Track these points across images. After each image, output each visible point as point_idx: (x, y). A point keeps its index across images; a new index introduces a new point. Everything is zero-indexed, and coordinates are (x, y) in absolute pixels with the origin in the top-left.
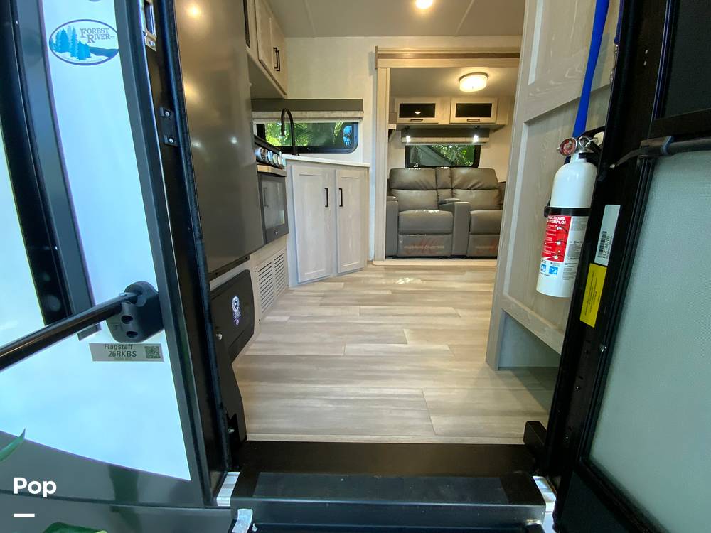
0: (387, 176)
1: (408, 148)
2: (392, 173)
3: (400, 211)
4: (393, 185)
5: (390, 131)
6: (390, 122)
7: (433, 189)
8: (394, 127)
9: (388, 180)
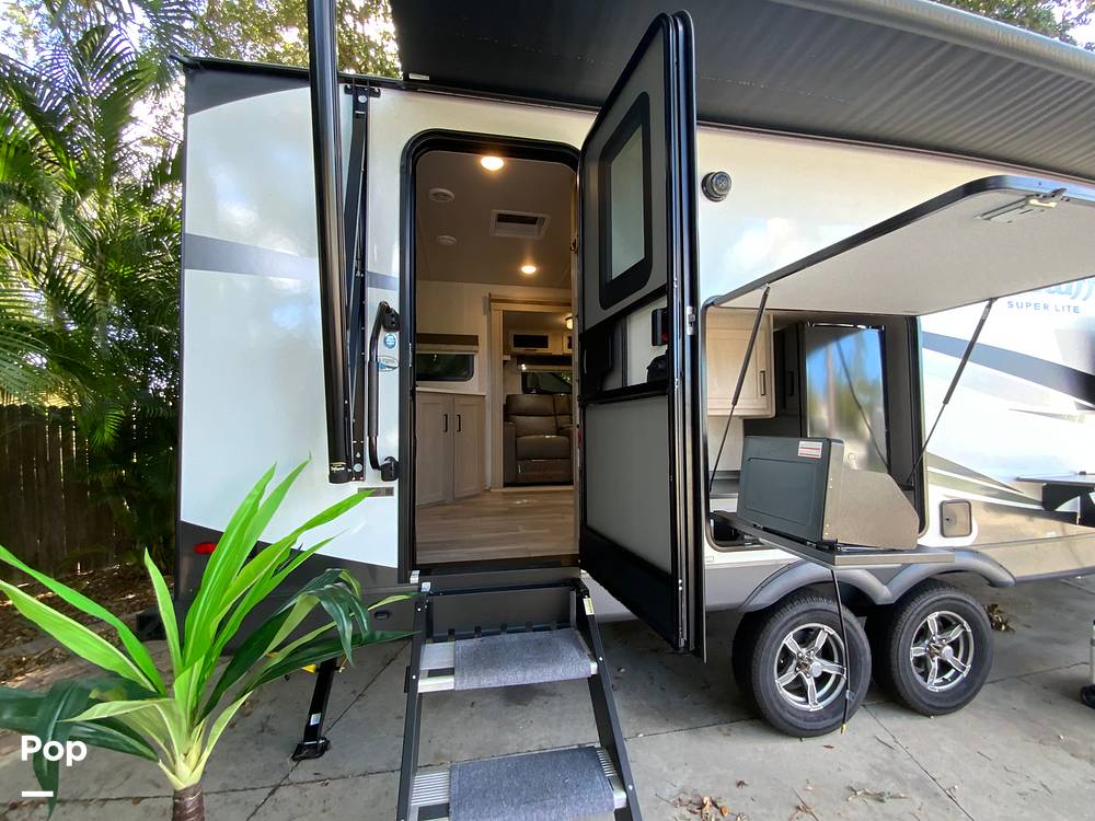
0: (503, 402)
1: (524, 375)
2: (509, 398)
3: (517, 436)
4: (510, 410)
5: (505, 362)
6: (504, 354)
7: (551, 415)
8: (508, 358)
9: (504, 406)
